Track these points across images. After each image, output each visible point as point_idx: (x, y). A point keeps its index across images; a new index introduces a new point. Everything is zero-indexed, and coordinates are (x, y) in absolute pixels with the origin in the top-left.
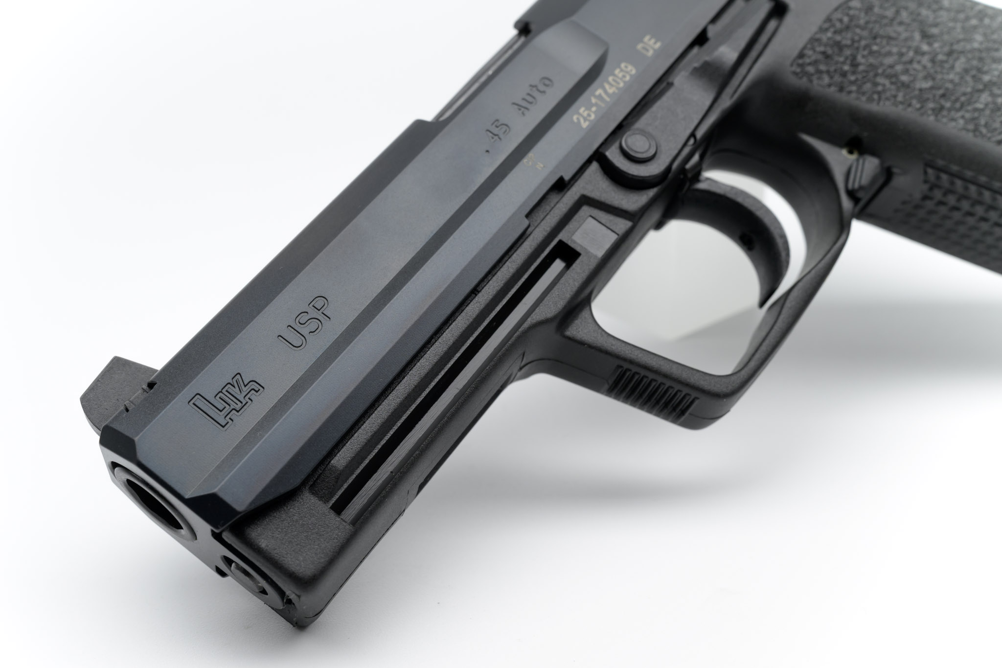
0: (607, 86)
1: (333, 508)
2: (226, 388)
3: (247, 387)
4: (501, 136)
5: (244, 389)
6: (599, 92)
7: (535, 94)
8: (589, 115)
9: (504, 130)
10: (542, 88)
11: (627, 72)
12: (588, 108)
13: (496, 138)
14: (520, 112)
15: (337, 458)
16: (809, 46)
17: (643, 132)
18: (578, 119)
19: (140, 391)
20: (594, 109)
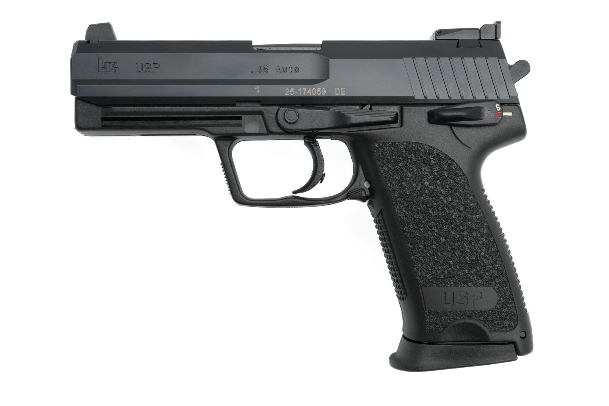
0: (310, 90)
1: (102, 118)
2: (110, 63)
3: (115, 68)
4: (262, 72)
5: (114, 68)
6: (305, 89)
7: (288, 70)
8: (292, 93)
9: (265, 71)
10: (293, 70)
11: (322, 92)
12: (294, 91)
13: (260, 71)
14: (277, 71)
15: (115, 108)
16: (390, 143)
17: (298, 114)
18: (287, 90)
19: (97, 40)
20: (296, 92)
